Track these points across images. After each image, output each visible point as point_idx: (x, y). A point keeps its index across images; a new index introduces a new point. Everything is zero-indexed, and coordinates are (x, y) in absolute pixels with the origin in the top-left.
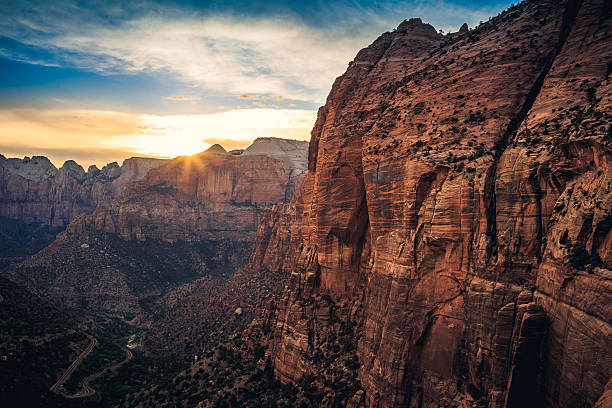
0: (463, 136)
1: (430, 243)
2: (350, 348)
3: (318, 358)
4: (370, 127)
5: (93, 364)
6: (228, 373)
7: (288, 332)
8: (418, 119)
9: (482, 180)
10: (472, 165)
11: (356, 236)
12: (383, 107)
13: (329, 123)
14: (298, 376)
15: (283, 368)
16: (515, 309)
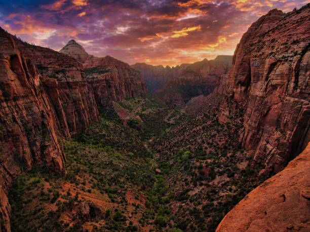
0: (289, 49)
1: (272, 85)
2: (241, 116)
3: (231, 118)
4: (254, 49)
7: (223, 111)
8: (272, 45)
9: (295, 64)
10: (291, 59)
11: (247, 83)
12: (259, 41)
14: (225, 122)
15: (221, 120)
16: (301, 107)
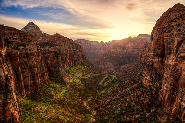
1: (181, 57)
2: (160, 80)
3: (152, 82)
4: (166, 31)
5: (107, 80)
6: (133, 83)
7: (146, 76)
8: (179, 28)
11: (162, 56)
12: (169, 25)
13: (156, 30)
14: (148, 85)
15: (145, 83)
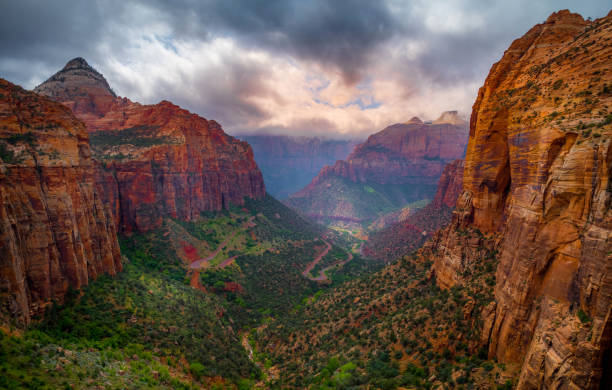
0: (594, 107)
1: (557, 196)
2: (491, 269)
3: (466, 274)
5: (328, 261)
6: (405, 277)
7: (448, 254)
8: (556, 94)
9: (606, 145)
10: (599, 131)
11: (502, 186)
14: (452, 285)
15: (442, 279)
